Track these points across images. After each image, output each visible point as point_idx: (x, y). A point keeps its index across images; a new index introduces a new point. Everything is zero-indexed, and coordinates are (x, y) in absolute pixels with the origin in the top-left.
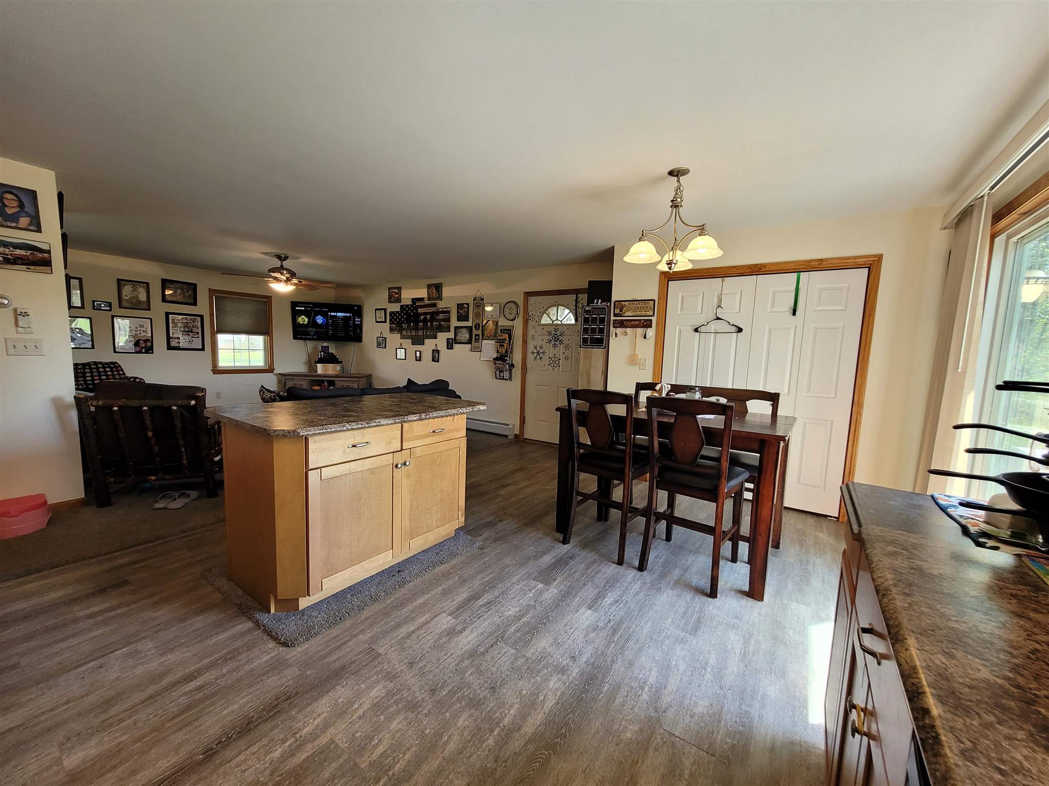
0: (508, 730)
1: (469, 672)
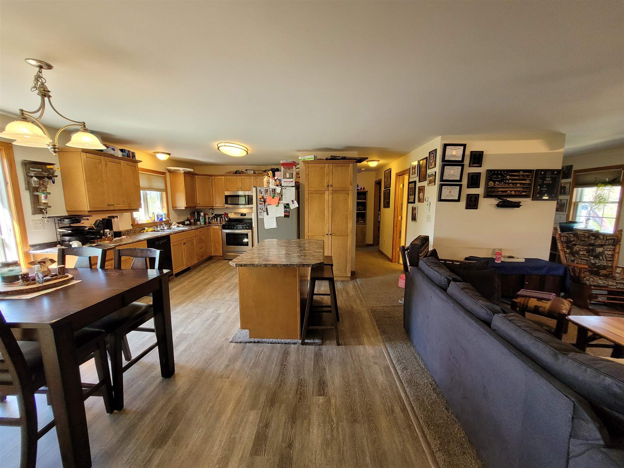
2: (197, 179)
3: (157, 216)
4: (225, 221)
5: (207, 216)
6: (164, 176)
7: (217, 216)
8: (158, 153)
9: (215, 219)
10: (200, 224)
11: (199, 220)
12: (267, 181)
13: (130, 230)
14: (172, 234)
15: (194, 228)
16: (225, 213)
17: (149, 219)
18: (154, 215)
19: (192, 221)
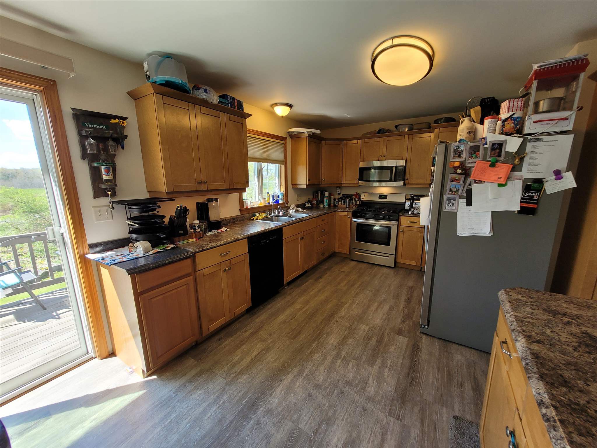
0: (299, 376)
1: (326, 406)
2: (325, 146)
3: (273, 196)
4: (356, 204)
5: (332, 197)
6: (283, 142)
7: (345, 197)
8: (276, 104)
9: (343, 201)
10: (324, 207)
11: (322, 202)
12: (468, 129)
13: (237, 217)
14: (285, 226)
15: (316, 216)
16: (356, 193)
17: (262, 201)
18: (268, 195)
19: (314, 203)
